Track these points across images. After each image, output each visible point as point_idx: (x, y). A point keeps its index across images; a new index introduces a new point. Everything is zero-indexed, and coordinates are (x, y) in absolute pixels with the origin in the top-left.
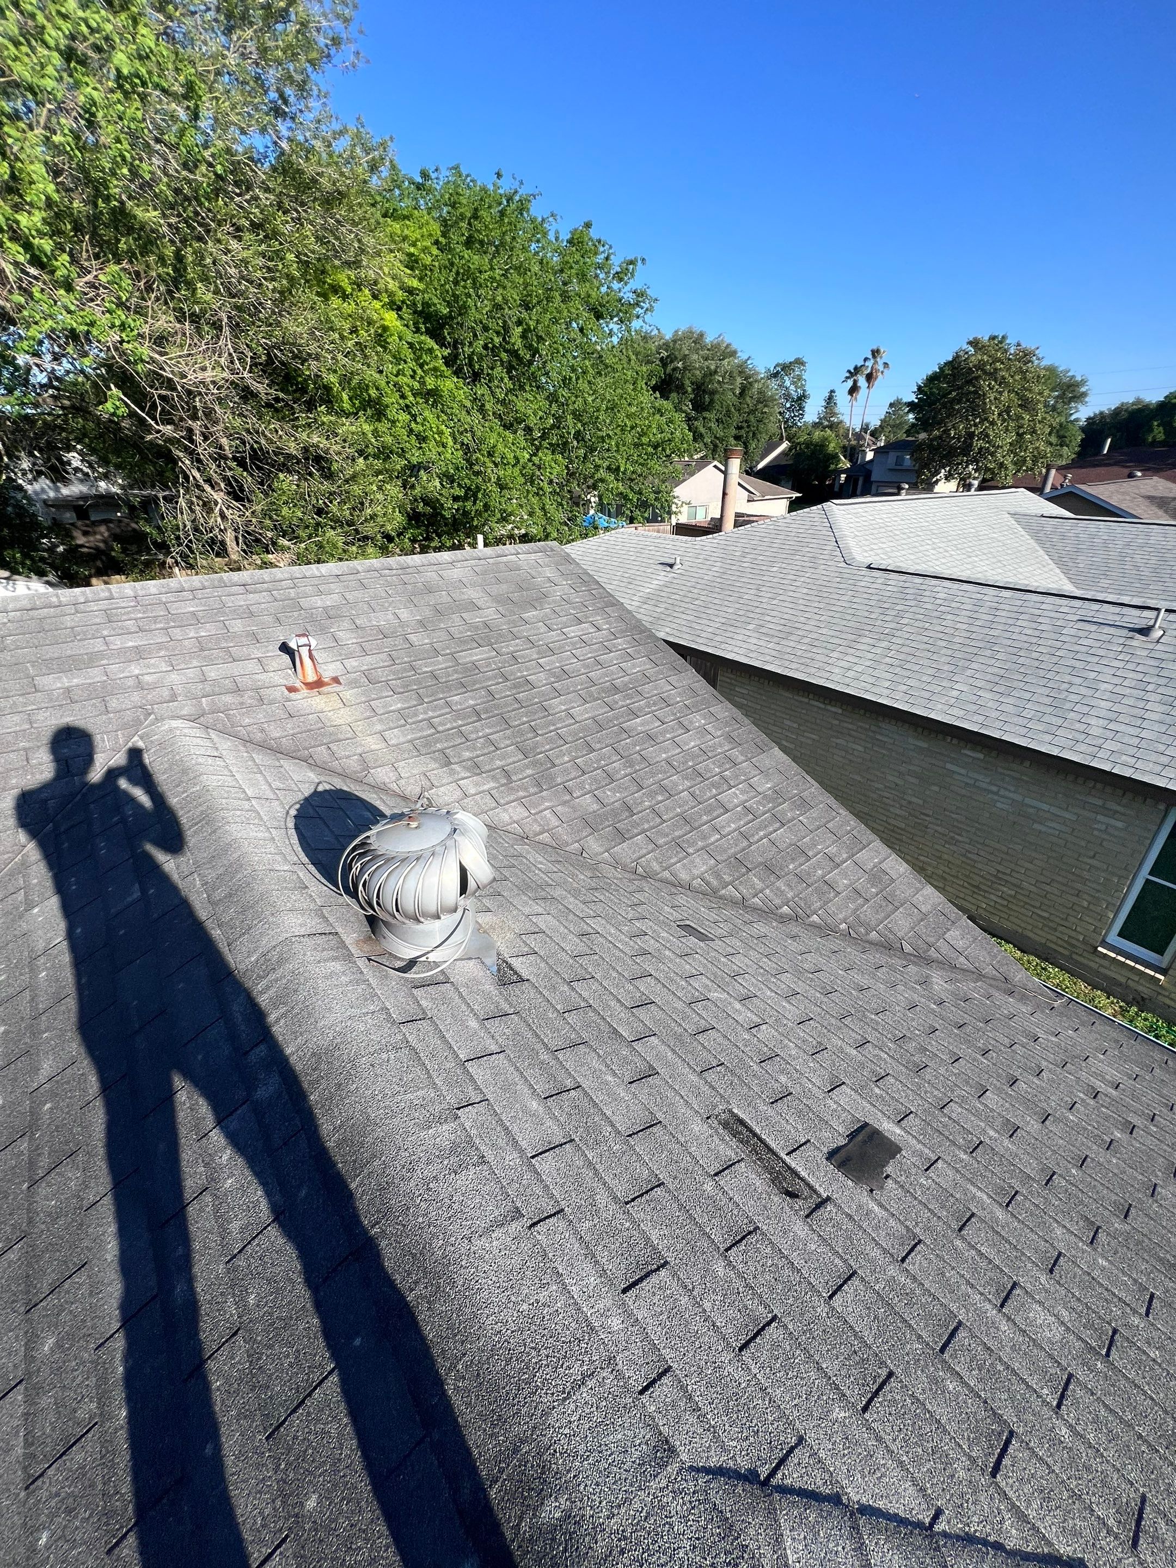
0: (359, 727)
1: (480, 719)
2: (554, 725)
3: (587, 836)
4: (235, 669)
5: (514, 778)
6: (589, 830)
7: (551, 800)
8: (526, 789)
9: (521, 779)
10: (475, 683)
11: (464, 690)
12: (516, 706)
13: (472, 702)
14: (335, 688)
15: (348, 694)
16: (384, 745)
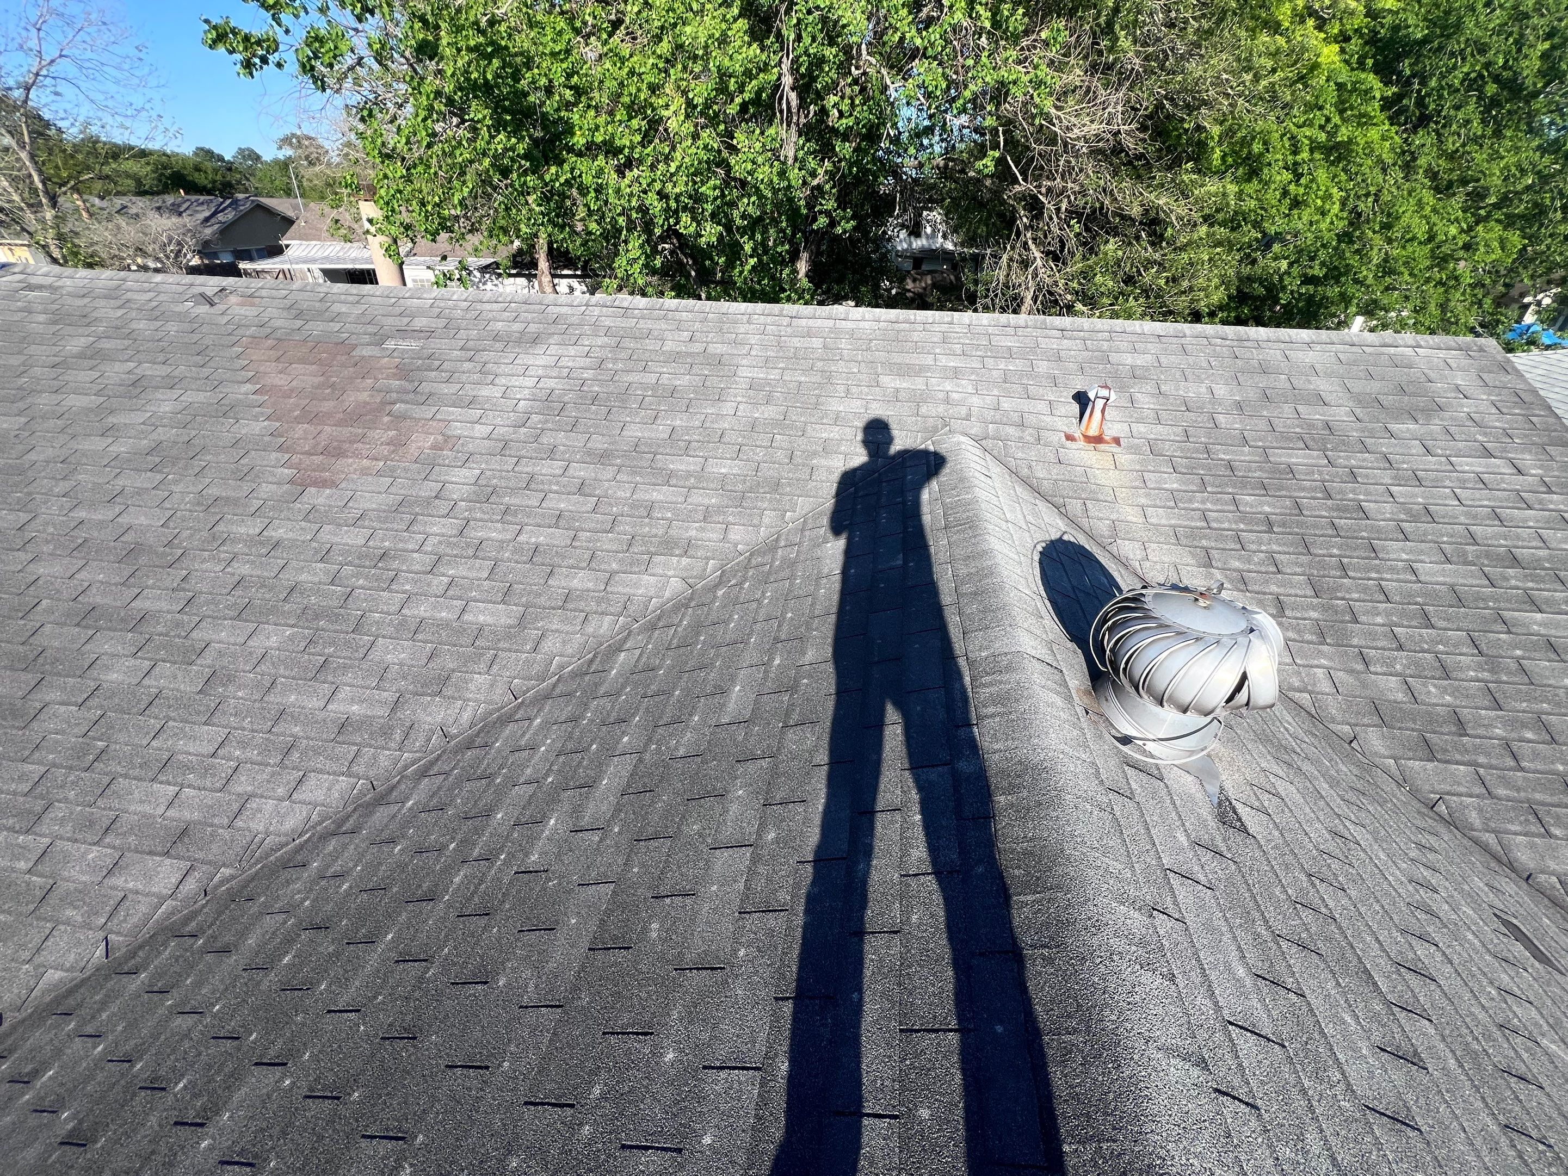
0: (1122, 493)
1: (1271, 531)
2: (1378, 572)
3: (1368, 726)
4: (1026, 405)
5: (1287, 613)
6: (1376, 719)
7: (1331, 659)
8: (1299, 632)
9: (1297, 618)
10: (1281, 488)
11: (1264, 492)
12: (1330, 532)
13: (1267, 509)
14: (1114, 448)
15: (1124, 458)
16: (1142, 520)
